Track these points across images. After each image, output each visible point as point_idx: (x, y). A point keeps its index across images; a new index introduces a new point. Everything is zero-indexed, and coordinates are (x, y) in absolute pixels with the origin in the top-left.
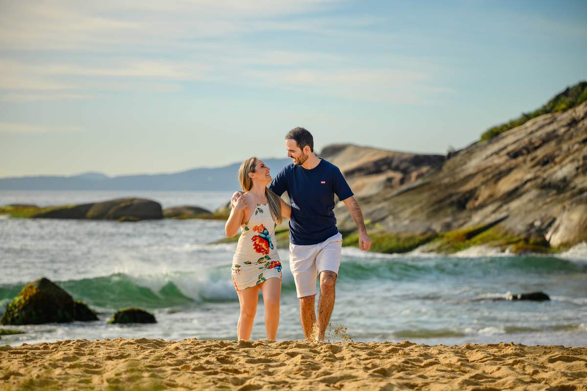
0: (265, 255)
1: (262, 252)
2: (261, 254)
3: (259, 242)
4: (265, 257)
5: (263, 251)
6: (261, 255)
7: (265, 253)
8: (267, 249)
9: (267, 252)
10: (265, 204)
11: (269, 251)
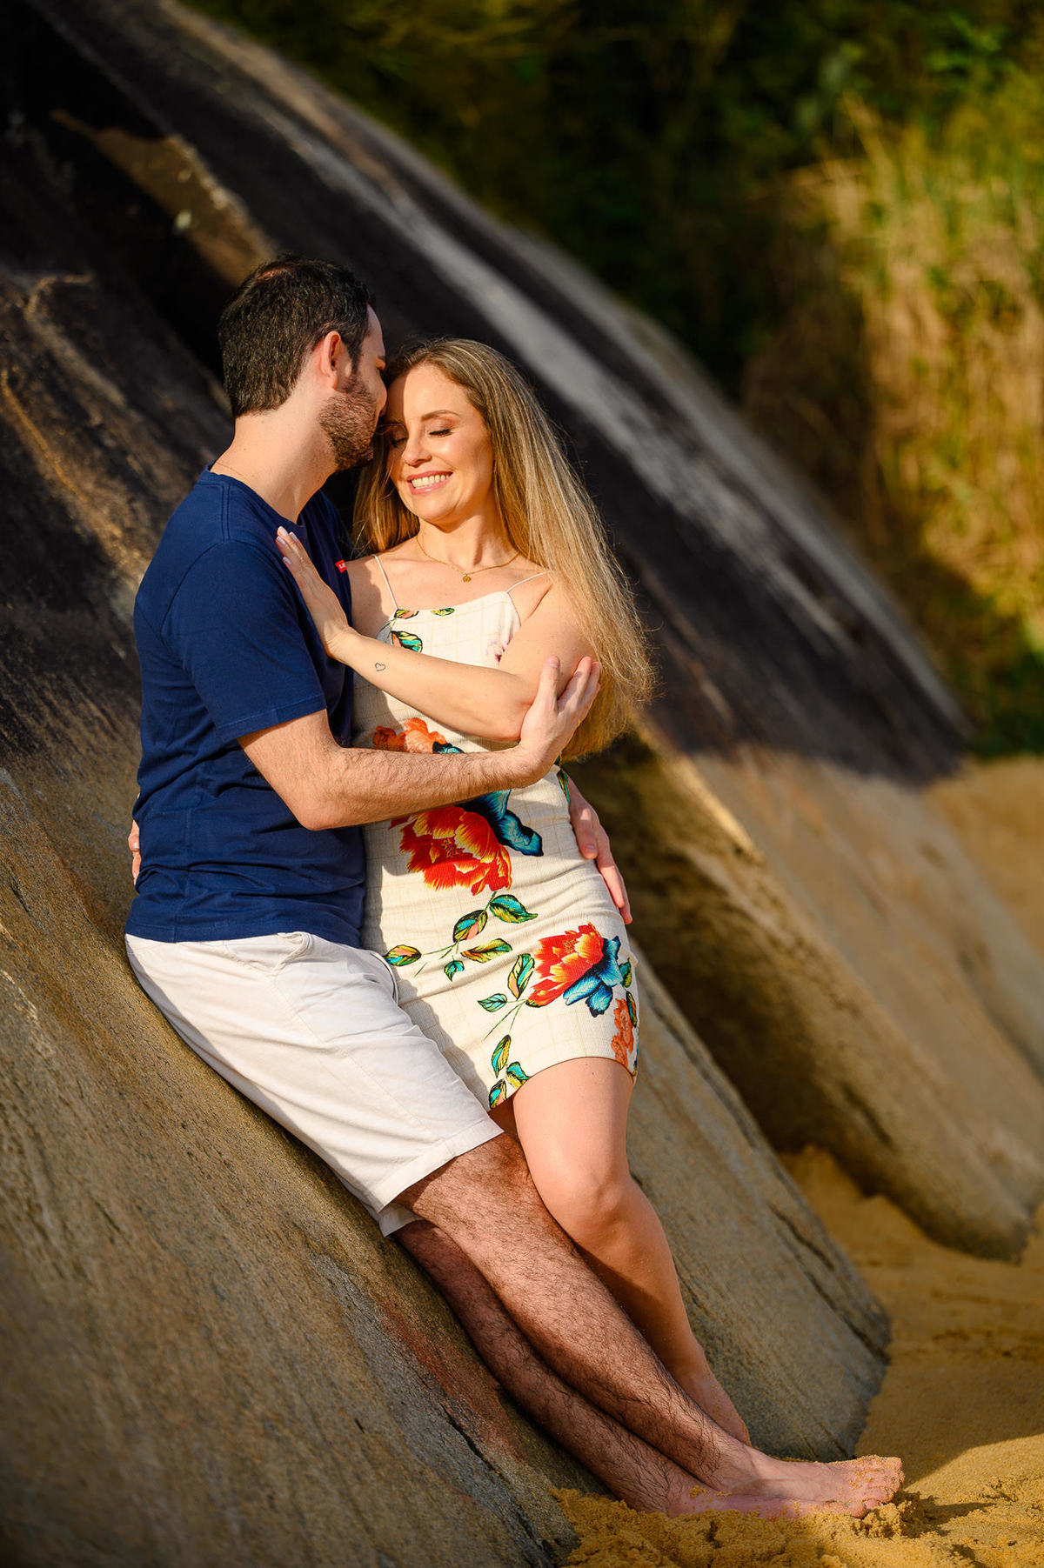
3: (431, 826)
7: (487, 881)
8: (495, 861)
9: (498, 880)
10: (449, 610)
11: (506, 869)
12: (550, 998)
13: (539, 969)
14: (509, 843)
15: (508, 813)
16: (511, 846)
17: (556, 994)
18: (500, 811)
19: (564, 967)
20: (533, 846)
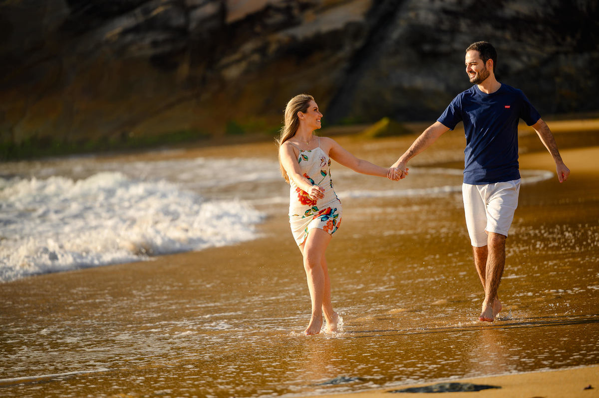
0: (312, 206)
1: (308, 204)
2: (307, 205)
5: (308, 202)
6: (307, 207)
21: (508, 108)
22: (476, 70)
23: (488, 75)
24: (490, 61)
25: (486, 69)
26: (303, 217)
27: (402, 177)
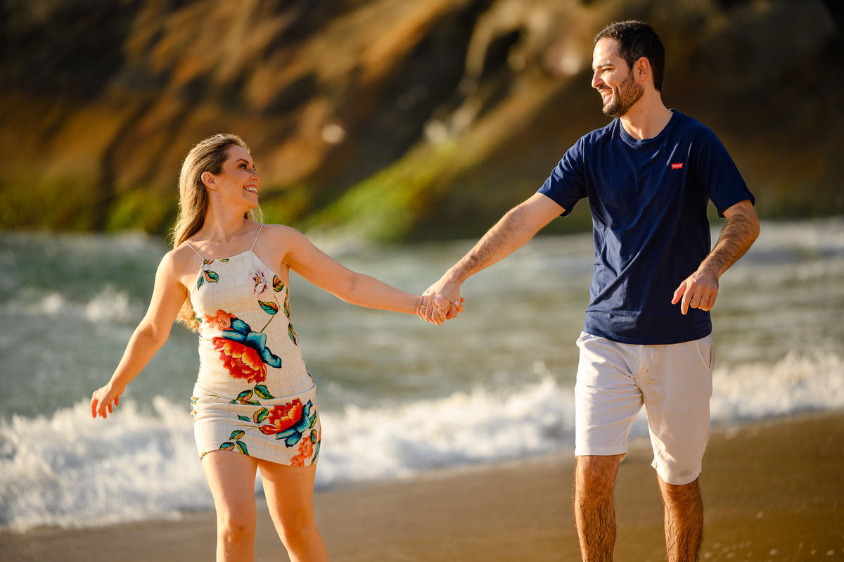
0: (254, 383)
1: (246, 376)
2: (243, 381)
3: (231, 351)
4: (256, 388)
5: (246, 372)
6: (243, 384)
7: (254, 378)
8: (260, 369)
9: (260, 377)
10: (227, 260)
11: (264, 373)
12: (270, 432)
13: (270, 418)
14: (267, 362)
15: (266, 348)
16: (268, 363)
17: (274, 432)
18: (263, 347)
19: (281, 422)
20: (277, 364)
21: (679, 169)
22: (610, 82)
23: (640, 94)
24: (643, 63)
25: (633, 79)
26: (234, 402)
27: (448, 315)
